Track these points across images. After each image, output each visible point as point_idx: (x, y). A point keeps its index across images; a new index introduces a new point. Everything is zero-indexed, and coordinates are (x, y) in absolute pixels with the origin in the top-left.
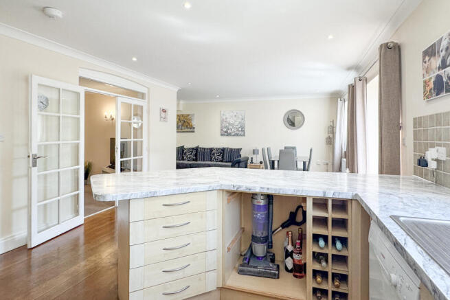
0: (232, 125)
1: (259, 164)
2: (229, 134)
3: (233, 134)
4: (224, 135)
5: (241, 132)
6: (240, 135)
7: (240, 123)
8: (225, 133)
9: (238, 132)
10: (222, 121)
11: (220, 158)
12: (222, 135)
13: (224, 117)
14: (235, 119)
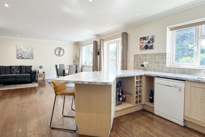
0: (25, 53)
1: (43, 73)
2: (23, 58)
3: (26, 58)
4: (20, 58)
5: (31, 57)
6: (31, 59)
7: (30, 52)
8: (20, 57)
9: (29, 57)
10: (17, 50)
11: (19, 71)
12: (18, 58)
13: (19, 48)
14: (27, 49)
